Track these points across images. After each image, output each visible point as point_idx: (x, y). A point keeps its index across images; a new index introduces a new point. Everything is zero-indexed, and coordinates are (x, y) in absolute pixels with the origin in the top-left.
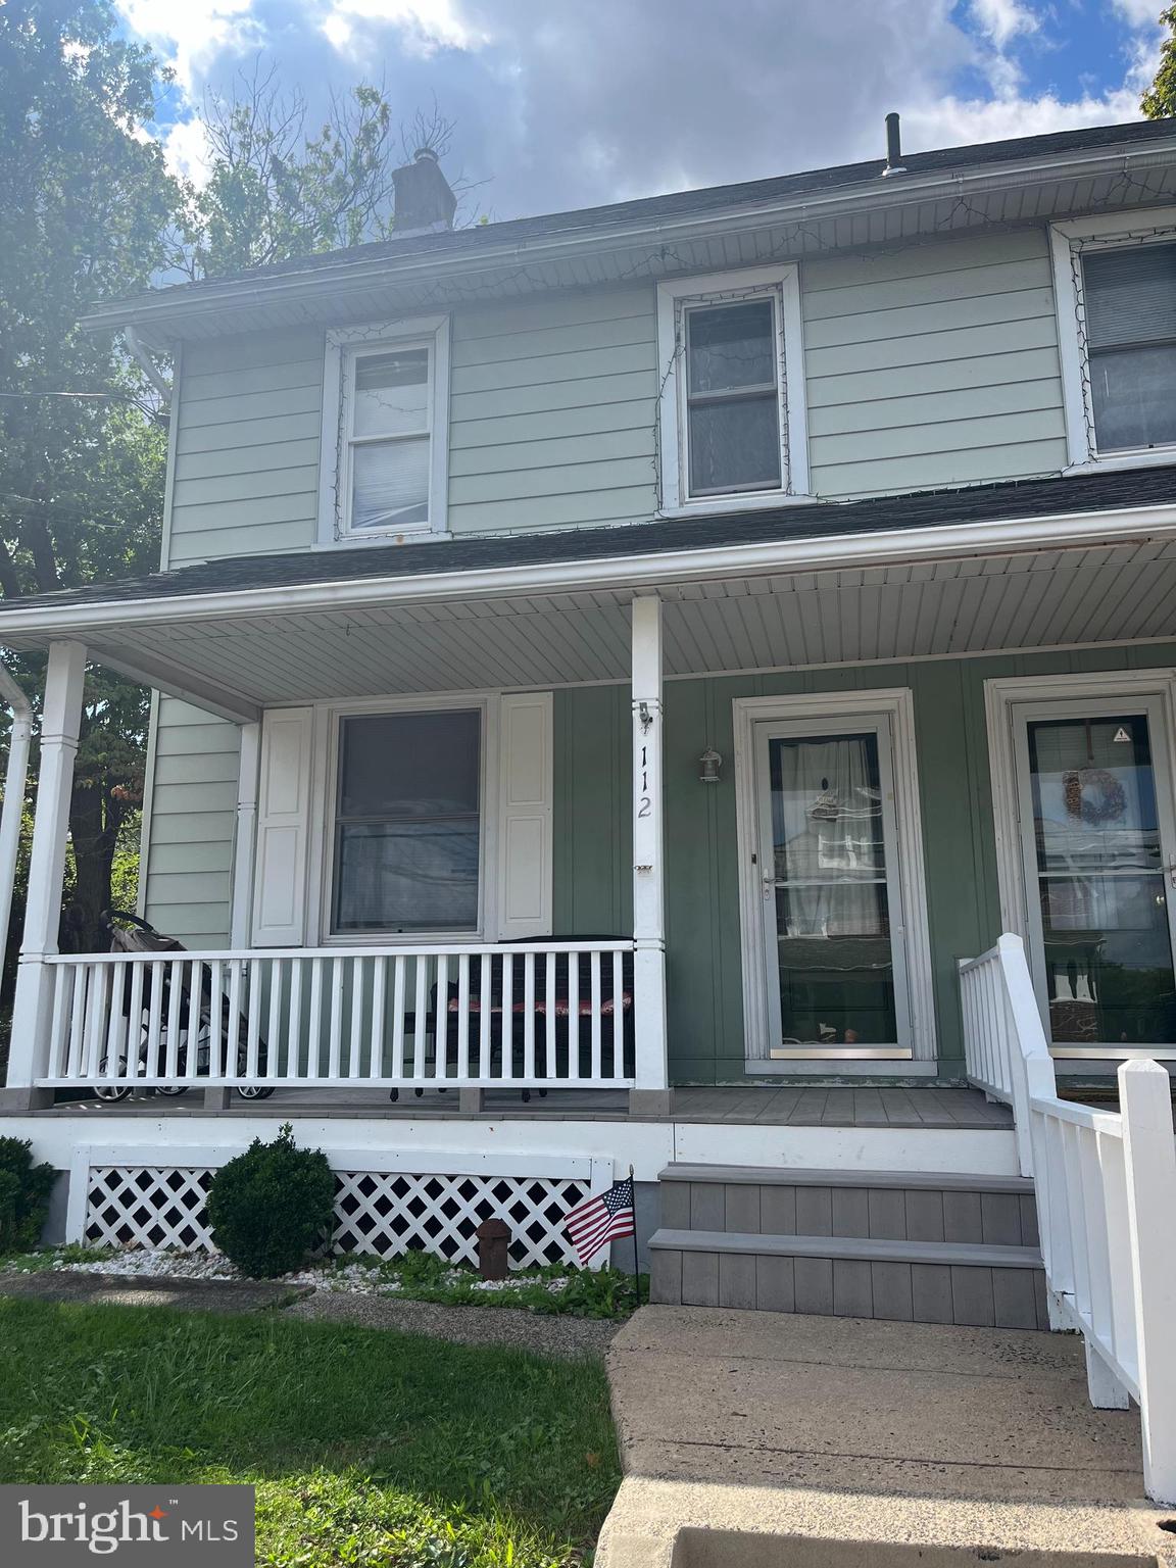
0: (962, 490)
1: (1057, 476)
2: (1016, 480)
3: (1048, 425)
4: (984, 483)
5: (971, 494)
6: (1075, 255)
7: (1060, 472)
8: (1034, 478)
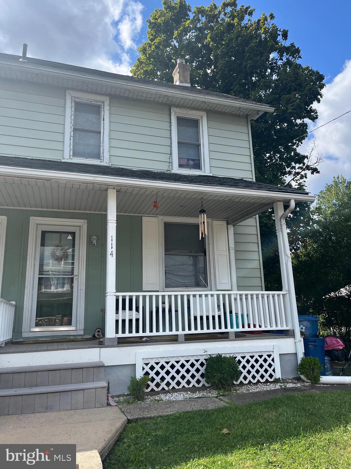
0: (30, 159)
1: (60, 161)
2: (47, 159)
3: (59, 146)
4: (37, 158)
5: (33, 161)
6: (73, 101)
7: (61, 160)
8: (53, 160)
